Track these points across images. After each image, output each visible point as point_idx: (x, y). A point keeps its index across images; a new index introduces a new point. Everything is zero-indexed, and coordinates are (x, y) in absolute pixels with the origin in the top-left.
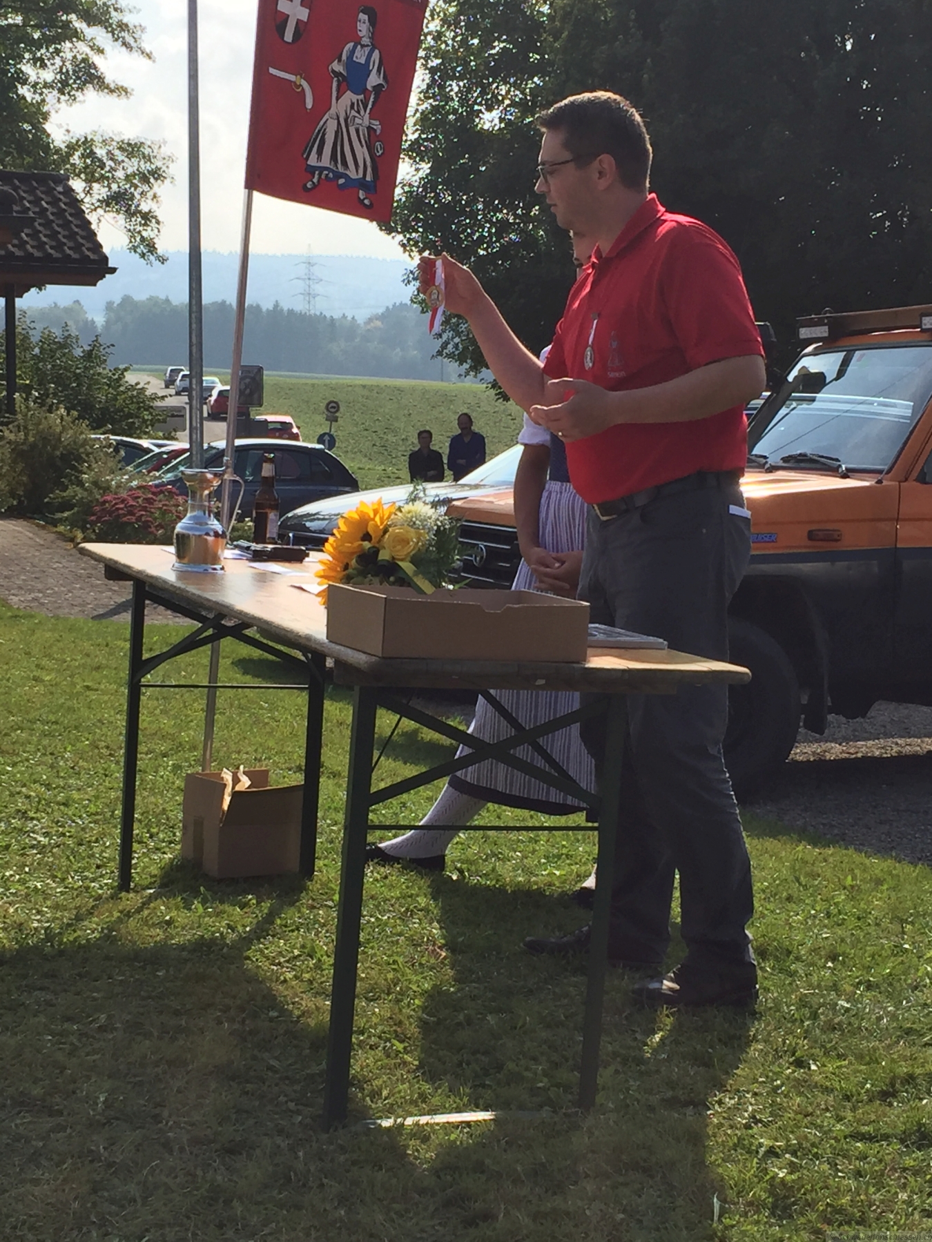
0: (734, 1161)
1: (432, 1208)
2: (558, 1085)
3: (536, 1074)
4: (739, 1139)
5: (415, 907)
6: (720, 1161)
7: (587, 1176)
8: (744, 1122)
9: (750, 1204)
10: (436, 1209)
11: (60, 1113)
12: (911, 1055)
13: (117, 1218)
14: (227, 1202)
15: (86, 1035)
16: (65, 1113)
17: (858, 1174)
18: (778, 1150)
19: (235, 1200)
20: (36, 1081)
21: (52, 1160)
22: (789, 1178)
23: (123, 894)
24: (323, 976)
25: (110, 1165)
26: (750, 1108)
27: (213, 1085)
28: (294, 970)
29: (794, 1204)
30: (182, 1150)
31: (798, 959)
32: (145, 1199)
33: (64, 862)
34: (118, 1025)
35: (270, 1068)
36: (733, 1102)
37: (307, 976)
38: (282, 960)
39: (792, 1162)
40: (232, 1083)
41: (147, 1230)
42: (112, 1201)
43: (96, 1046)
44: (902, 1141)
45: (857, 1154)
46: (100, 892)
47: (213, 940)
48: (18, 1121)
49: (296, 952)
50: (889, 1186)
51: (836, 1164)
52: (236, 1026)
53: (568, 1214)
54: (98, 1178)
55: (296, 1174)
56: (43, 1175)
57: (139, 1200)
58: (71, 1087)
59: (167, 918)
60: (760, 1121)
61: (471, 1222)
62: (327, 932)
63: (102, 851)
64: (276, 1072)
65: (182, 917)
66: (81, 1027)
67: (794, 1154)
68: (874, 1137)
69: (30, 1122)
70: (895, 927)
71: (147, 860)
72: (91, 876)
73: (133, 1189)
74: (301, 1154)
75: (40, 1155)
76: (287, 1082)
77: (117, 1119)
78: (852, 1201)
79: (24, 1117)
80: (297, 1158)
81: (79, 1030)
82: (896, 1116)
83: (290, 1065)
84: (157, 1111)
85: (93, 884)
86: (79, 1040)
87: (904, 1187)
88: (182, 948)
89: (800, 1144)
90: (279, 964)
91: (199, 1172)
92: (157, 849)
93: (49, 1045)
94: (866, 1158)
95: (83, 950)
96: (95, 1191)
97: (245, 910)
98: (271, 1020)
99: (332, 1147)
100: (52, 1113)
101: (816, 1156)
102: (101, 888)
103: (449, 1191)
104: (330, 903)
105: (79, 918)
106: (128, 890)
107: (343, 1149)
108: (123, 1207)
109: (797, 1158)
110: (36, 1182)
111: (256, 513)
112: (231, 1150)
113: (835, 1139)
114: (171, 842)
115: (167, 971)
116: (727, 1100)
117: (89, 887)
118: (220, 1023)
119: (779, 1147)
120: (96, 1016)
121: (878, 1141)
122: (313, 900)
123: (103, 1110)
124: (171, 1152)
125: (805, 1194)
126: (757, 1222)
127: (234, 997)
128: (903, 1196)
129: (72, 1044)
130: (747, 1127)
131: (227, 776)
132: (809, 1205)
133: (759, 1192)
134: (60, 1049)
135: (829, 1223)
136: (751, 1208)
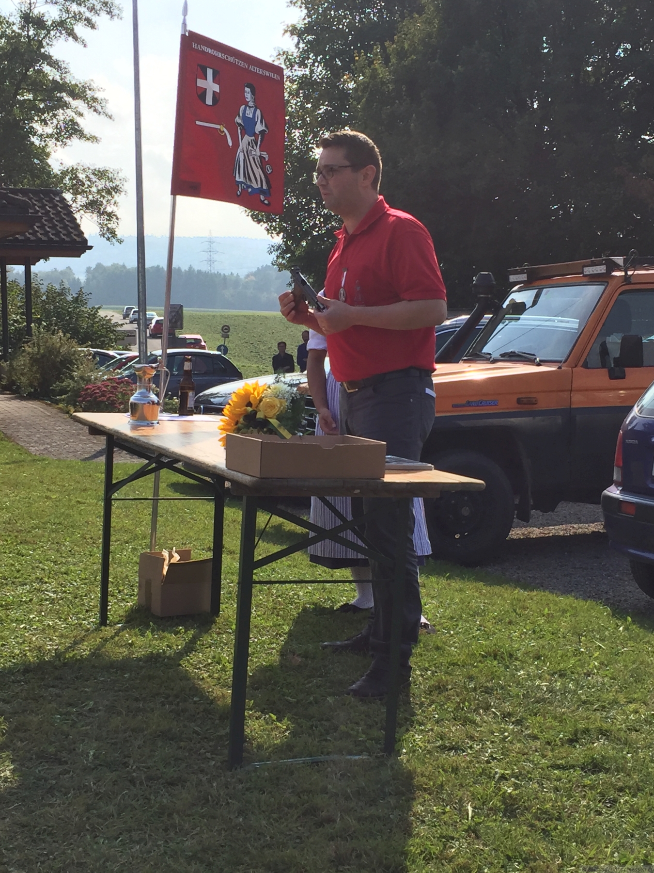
0: (480, 783)
1: (295, 817)
2: (371, 739)
3: (358, 732)
4: (483, 769)
5: (282, 632)
6: (471, 783)
7: (390, 794)
8: (486, 759)
9: (491, 809)
10: (299, 817)
11: (66, 763)
12: (587, 717)
13: (102, 827)
14: (170, 815)
15: (81, 714)
16: (69, 763)
17: (556, 789)
18: (507, 776)
19: (175, 814)
20: (51, 743)
21: (61, 791)
22: (514, 793)
23: (103, 628)
24: (226, 675)
25: (97, 794)
26: (489, 751)
27: (160, 744)
28: (209, 672)
29: (517, 808)
30: (141, 783)
31: (517, 659)
32: (119, 814)
33: (66, 608)
34: (101, 708)
35: (195, 732)
36: (478, 747)
37: (216, 675)
38: (201, 666)
39: (516, 783)
40: (171, 742)
41: (121, 834)
42: (99, 816)
43: (88, 721)
44: (582, 769)
45: (555, 777)
46: (88, 626)
47: (158, 655)
48: (40, 768)
49: (210, 661)
50: (575, 796)
51: (543, 784)
52: (174, 707)
53: (379, 818)
54: (90, 802)
55: (212, 797)
56: (56, 801)
57: (116, 816)
58: (72, 747)
59: (130, 641)
60: (495, 758)
61: (320, 824)
62: (228, 648)
63: (90, 602)
64: (198, 734)
65: (139, 641)
66: (79, 710)
67: (517, 778)
68: (565, 767)
69: (47, 769)
70: (575, 638)
71: (117, 606)
72: (83, 617)
73: (111, 809)
74: (214, 784)
75: (54, 789)
76: (205, 740)
77: (100, 765)
78: (552, 806)
79: (44, 766)
80: (212, 787)
81: (76, 711)
82: (578, 753)
83: (207, 730)
84: (126, 760)
85: (84, 622)
86: (77, 717)
87: (584, 797)
88: (139, 659)
89: (520, 772)
90: (199, 668)
91: (152, 797)
92: (123, 600)
93: (58, 721)
94: (561, 779)
95: (80, 662)
96: (88, 810)
97: (177, 636)
98: (195, 703)
99: (233, 780)
100: (61, 763)
101: (530, 779)
102: (89, 624)
103: (305, 805)
104: (231, 631)
105: (76, 643)
106: (105, 625)
107: (240, 781)
108: (106, 820)
109: (519, 780)
110: (51, 806)
111: (181, 393)
112: (171, 784)
113: (543, 769)
114: (131, 596)
115: (131, 674)
116: (475, 746)
117: (82, 624)
118: (163, 705)
119: (507, 774)
120: (86, 703)
121: (567, 769)
122: (220, 629)
123: (93, 760)
124: (135, 786)
125: (524, 802)
126: (495, 820)
127: (172, 689)
128: (584, 802)
129: (73, 720)
130: (488, 762)
131: (166, 554)
132: (527, 810)
133: (496, 802)
134: (65, 723)
135: (539, 820)
136: (491, 812)
